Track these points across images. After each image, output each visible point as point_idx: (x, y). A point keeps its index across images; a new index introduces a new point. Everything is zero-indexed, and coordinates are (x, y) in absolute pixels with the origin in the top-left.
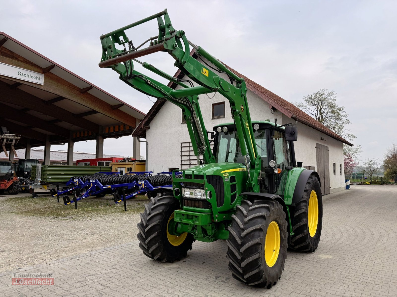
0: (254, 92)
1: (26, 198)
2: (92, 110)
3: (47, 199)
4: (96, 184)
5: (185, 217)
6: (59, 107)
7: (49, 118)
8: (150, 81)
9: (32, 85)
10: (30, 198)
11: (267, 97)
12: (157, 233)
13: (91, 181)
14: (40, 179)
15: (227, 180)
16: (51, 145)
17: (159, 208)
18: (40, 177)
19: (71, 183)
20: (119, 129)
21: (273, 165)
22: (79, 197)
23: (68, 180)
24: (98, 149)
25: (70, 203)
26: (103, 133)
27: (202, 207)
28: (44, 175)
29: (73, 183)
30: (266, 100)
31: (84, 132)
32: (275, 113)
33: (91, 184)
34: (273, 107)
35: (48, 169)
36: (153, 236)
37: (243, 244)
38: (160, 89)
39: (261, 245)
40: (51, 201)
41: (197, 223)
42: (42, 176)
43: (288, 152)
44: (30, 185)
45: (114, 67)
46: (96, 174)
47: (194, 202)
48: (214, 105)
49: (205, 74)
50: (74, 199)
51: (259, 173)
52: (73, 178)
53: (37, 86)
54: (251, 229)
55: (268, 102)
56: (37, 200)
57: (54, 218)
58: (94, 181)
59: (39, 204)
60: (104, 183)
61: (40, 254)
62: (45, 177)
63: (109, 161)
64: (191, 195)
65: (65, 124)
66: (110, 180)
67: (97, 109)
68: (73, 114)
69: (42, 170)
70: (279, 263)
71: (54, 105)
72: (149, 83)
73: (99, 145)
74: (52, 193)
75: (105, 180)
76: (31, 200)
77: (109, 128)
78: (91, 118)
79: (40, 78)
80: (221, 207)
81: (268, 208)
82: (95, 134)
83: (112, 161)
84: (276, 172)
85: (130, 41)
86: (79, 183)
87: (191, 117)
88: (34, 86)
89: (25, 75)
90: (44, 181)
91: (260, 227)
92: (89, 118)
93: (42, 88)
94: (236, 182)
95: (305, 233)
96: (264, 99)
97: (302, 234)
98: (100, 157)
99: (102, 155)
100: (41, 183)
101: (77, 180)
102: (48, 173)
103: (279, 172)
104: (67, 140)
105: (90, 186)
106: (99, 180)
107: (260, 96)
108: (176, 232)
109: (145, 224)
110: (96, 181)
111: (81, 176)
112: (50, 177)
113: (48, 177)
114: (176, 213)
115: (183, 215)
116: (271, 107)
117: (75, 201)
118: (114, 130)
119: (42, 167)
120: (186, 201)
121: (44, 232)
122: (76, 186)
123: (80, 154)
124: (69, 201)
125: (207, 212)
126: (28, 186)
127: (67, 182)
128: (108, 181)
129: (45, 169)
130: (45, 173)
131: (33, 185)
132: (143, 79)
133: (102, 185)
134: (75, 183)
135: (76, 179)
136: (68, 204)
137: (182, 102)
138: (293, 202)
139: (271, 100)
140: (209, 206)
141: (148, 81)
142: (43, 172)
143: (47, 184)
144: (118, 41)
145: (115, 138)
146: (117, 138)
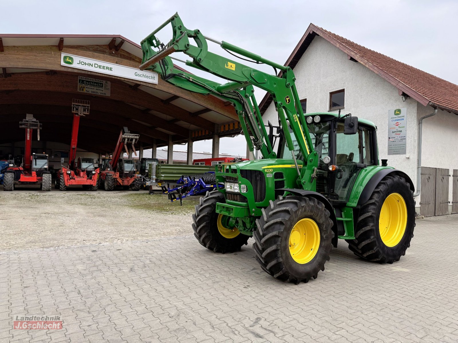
0: (380, 75)
1: (143, 194)
2: (205, 108)
3: (161, 196)
4: (200, 183)
5: (225, 209)
6: (176, 106)
7: (169, 118)
8: (192, 78)
9: (147, 85)
10: (147, 194)
11: (396, 81)
12: (205, 223)
13: (196, 180)
14: (155, 177)
15: (269, 176)
16: (174, 145)
17: (210, 201)
18: (155, 175)
19: (180, 182)
20: (234, 127)
21: (328, 161)
22: (184, 195)
23: (178, 179)
24: (214, 149)
25: (176, 200)
26: (219, 131)
27: (239, 201)
28: (158, 173)
29: (183, 182)
30: (395, 84)
31: (202, 131)
32: (407, 100)
33: (196, 182)
34: (403, 92)
35: (162, 167)
36: (202, 225)
37: (264, 235)
38: (205, 85)
39: (281, 238)
40: (164, 198)
41: (232, 215)
42: (157, 174)
43: (364, 147)
44: (147, 182)
45: (153, 69)
46: (206, 173)
47: (234, 195)
48: (331, 94)
49: (230, 68)
50: (179, 196)
51: (314, 171)
52: (183, 177)
53: (152, 86)
54: (272, 222)
55: (398, 87)
56: (152, 196)
57: (157, 212)
58: (198, 180)
59: (153, 199)
60: (207, 182)
61: (123, 236)
62: (159, 175)
63: (221, 160)
64: (231, 189)
65: (183, 124)
66: (213, 179)
67: (209, 107)
68: (190, 113)
69: (156, 168)
70: (315, 262)
71: (172, 104)
72: (191, 80)
73: (215, 144)
74: (163, 191)
75: (208, 179)
76: (147, 196)
77: (224, 126)
78: (205, 116)
79: (154, 77)
80: (261, 202)
81: (296, 203)
82: (211, 133)
83: (224, 161)
84: (331, 169)
85: (161, 43)
86: (187, 181)
87: (243, 111)
88: (150, 85)
89: (141, 76)
90: (159, 178)
91: (280, 220)
92: (204, 116)
93: (156, 87)
94: (284, 179)
95: (371, 239)
96: (392, 83)
97: (368, 240)
98: (216, 157)
99: (218, 155)
100: (155, 180)
101: (186, 179)
102: (162, 171)
103: (334, 169)
104: (187, 140)
105: (195, 184)
106: (203, 179)
107: (387, 79)
108: (228, 225)
109: (197, 215)
110: (199, 180)
111: (189, 175)
112: (163, 175)
113: (161, 175)
114: (218, 205)
115: (224, 207)
116: (401, 93)
117: (180, 198)
118: (229, 128)
119: (156, 166)
120: (228, 194)
121: (139, 221)
122: (185, 184)
123: (206, 155)
124: (175, 198)
125: (244, 206)
126: (145, 183)
127: (177, 180)
128: (211, 180)
129: (160, 167)
130: (159, 171)
131: (150, 182)
132: (182, 77)
133: (204, 184)
134: (184, 181)
135: (185, 177)
136: (173, 200)
137: (231, 96)
138: (359, 204)
139: (401, 84)
140: (246, 200)
141: (189, 78)
142: (157, 171)
143: (161, 181)
144: (153, 45)
145: (231, 137)
146: (234, 137)
